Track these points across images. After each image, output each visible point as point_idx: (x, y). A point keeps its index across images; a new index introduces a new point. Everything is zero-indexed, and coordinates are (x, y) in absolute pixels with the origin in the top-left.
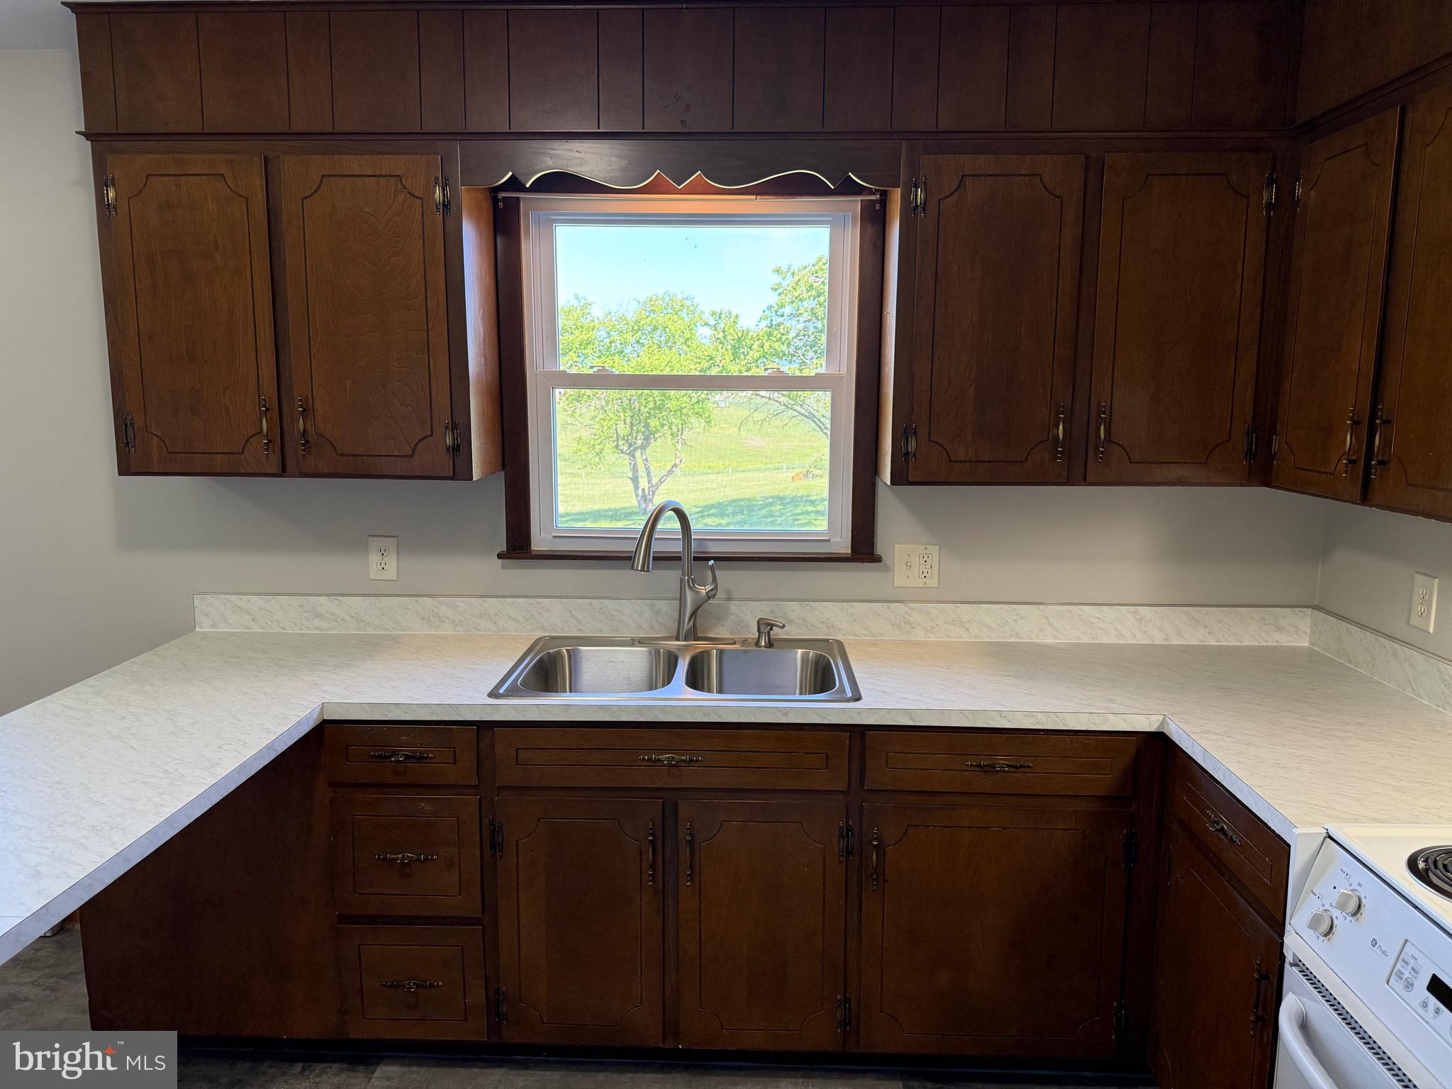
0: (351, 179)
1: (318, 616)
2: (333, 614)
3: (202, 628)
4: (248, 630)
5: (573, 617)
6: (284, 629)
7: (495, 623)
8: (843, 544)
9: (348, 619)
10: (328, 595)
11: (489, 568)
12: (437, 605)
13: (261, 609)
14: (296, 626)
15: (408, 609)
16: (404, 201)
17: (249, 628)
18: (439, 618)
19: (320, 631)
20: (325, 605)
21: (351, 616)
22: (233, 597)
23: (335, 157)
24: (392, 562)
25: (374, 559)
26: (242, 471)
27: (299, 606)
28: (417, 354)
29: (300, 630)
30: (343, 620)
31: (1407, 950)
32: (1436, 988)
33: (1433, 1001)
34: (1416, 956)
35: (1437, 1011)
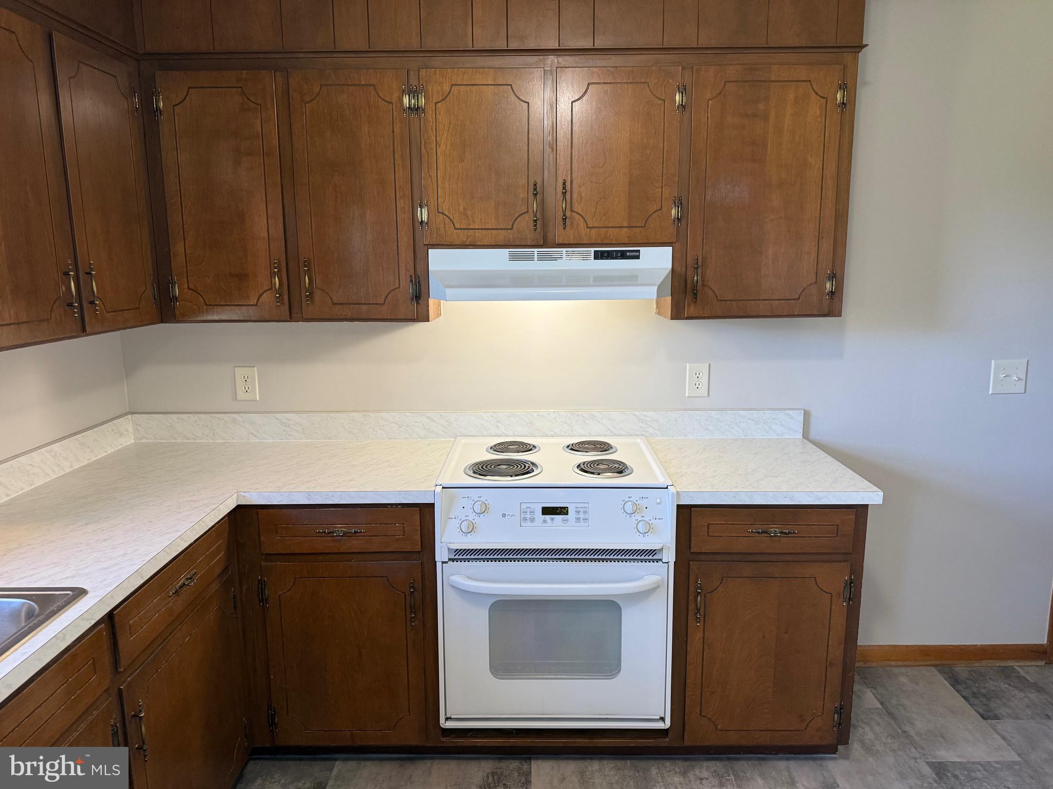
31: (524, 506)
32: (547, 511)
33: (548, 517)
34: (529, 505)
35: (552, 519)
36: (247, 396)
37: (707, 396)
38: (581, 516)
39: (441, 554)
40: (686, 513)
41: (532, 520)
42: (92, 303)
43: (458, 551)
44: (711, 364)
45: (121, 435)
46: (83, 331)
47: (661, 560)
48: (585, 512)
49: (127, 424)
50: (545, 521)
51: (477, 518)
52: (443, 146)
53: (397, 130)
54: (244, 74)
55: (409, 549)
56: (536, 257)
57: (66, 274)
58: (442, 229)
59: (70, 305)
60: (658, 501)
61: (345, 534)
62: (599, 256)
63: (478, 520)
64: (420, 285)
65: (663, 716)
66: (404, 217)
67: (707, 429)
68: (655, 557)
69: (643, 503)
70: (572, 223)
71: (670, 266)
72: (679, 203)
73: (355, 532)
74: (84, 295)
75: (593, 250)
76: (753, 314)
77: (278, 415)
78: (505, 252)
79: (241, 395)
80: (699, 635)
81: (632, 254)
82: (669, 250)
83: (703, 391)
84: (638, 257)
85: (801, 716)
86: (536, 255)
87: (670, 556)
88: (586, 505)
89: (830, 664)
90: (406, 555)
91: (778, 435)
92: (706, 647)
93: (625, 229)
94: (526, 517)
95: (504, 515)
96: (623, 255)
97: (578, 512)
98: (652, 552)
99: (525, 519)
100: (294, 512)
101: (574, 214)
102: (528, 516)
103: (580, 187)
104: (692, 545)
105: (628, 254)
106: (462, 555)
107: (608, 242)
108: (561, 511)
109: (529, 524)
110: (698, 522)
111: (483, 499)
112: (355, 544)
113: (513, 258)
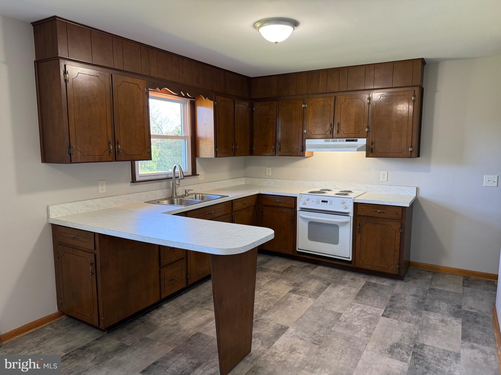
0: (128, 83)
1: (88, 206)
2: (92, 205)
3: (52, 217)
4: (67, 215)
5: (148, 196)
6: (78, 212)
7: (131, 201)
8: (190, 173)
9: (96, 206)
10: (90, 199)
11: (127, 186)
12: (118, 198)
13: (71, 207)
14: (81, 210)
15: (111, 200)
16: (139, 91)
17: (67, 214)
18: (118, 201)
19: (89, 211)
20: (90, 202)
21: (97, 205)
22: (62, 205)
23: (125, 77)
24: (104, 187)
25: (100, 187)
26: (103, 160)
27: (82, 204)
28: (142, 129)
29: (83, 211)
30: (94, 206)
31: (317, 200)
32: (323, 201)
33: (323, 203)
34: (319, 200)
35: (324, 203)
36: (268, 175)
37: (387, 181)
38: (331, 203)
39: (298, 209)
40: (356, 205)
41: (319, 203)
42: (237, 150)
43: (302, 208)
44: (388, 172)
45: (242, 181)
46: (235, 155)
47: (349, 216)
48: (332, 203)
49: (243, 179)
50: (322, 204)
51: (306, 201)
52: (310, 116)
53: (301, 112)
54: (270, 102)
55: (292, 207)
56: (338, 141)
57: (233, 144)
58: (309, 134)
59: (233, 150)
60: (350, 201)
61: (278, 202)
62: (347, 141)
63: (306, 202)
64: (303, 148)
65: (349, 257)
66: (301, 132)
67: (386, 191)
68: (347, 215)
69: (346, 201)
70: (340, 133)
71: (366, 143)
72: (368, 127)
73: (281, 202)
74: (236, 149)
75: (345, 139)
76: (388, 156)
77: (275, 180)
78: (324, 140)
79: (267, 174)
80: (359, 237)
81: (355, 140)
82: (365, 139)
83: (386, 180)
84: (357, 141)
85: (388, 264)
86: (331, 140)
87: (351, 215)
88: (332, 201)
89: (396, 250)
90: (292, 208)
91: (408, 194)
92: (361, 241)
93: (353, 134)
94: (317, 202)
95: (313, 201)
96: (353, 141)
97: (330, 202)
98: (347, 213)
99: (317, 203)
100: (270, 196)
101: (341, 130)
102: (318, 202)
103: (342, 124)
104: (358, 213)
105: (354, 140)
106: (303, 209)
107: (349, 137)
108: (327, 202)
109: (318, 204)
110: (359, 207)
111: (308, 197)
112: (281, 205)
113: (325, 141)
